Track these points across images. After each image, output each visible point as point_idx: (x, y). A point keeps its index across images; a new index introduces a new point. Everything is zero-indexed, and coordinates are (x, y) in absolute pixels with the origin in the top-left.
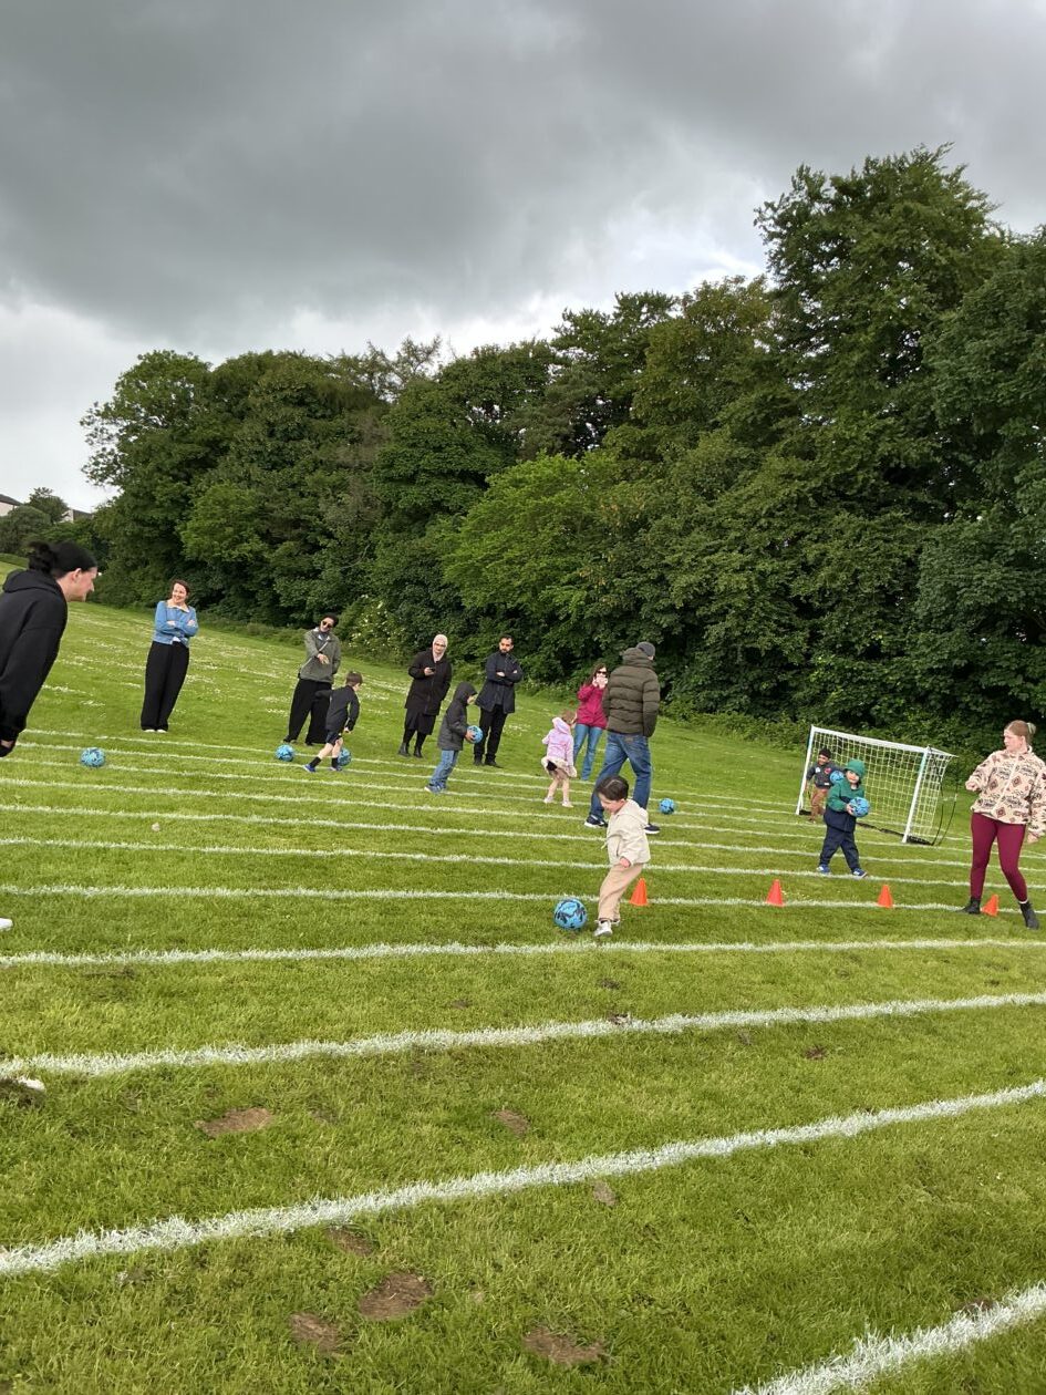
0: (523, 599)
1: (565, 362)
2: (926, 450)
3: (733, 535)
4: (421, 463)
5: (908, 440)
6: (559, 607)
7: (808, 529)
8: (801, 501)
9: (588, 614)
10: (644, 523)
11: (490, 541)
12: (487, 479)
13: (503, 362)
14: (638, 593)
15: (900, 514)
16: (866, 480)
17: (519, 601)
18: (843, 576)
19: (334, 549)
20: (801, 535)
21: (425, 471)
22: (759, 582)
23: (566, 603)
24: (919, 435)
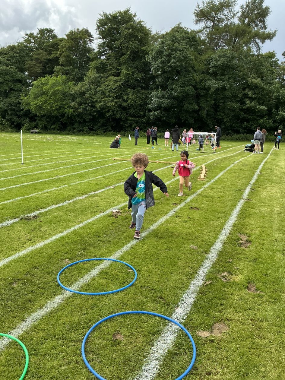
3: (107, 94)
6: (66, 113)
8: (120, 86)
9: (74, 114)
13: (18, 49)
18: (133, 101)
20: (122, 93)
24: (140, 73)
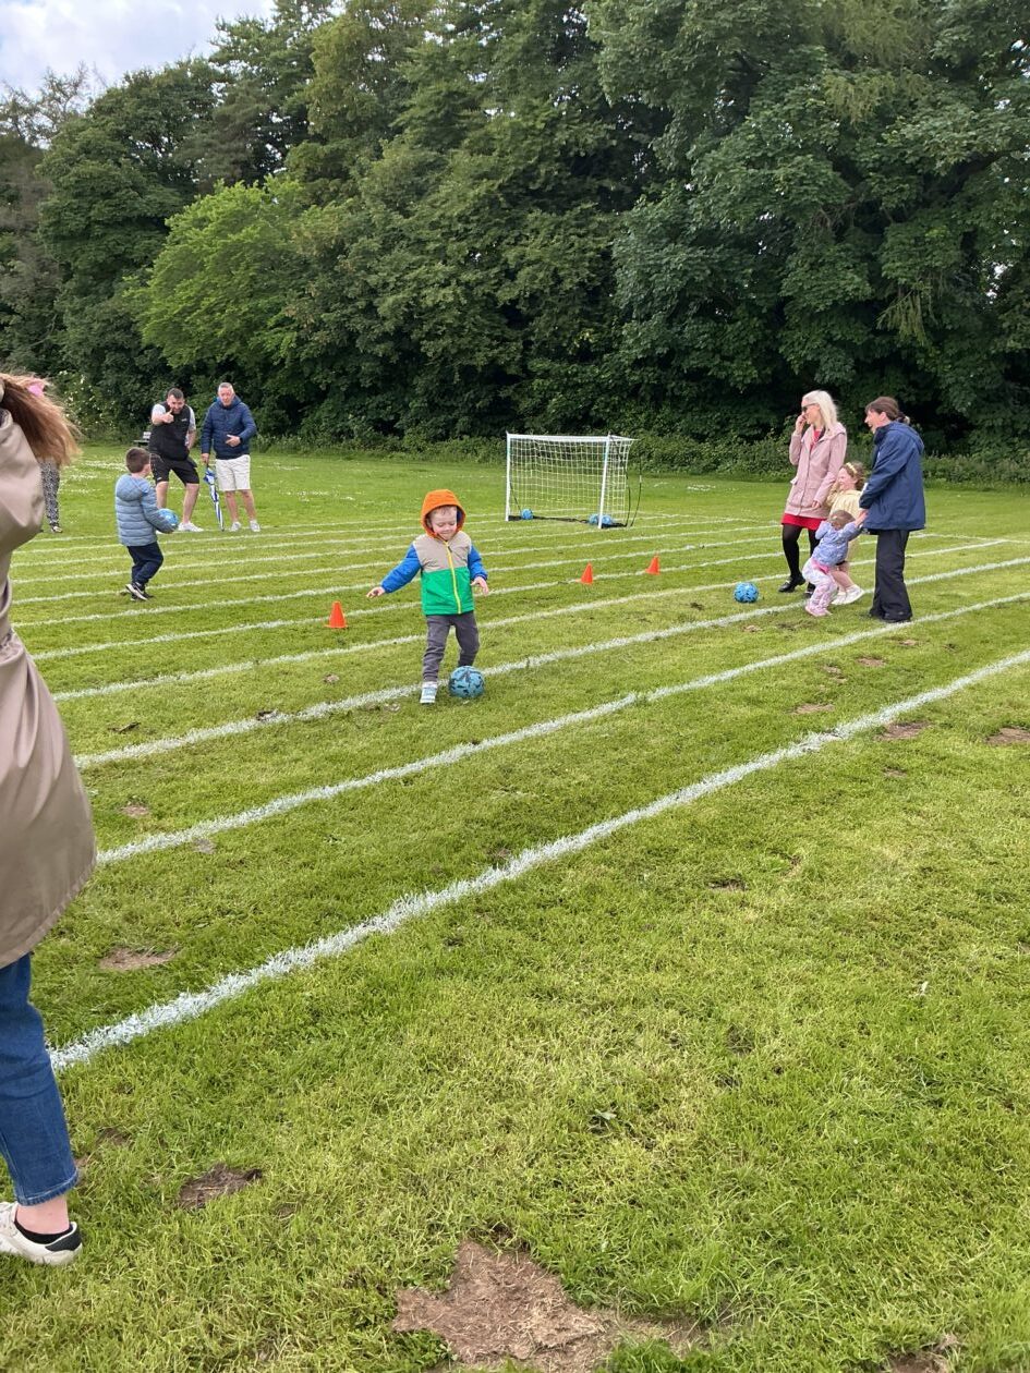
0: (232, 350)
1: (227, 78)
2: (602, 135)
4: (92, 213)
5: (584, 125)
6: (272, 353)
7: (505, 233)
8: (493, 202)
9: (303, 356)
10: (340, 249)
11: (184, 292)
12: (167, 222)
13: (159, 87)
14: (350, 325)
15: (589, 205)
16: (549, 173)
17: (228, 352)
18: (543, 276)
19: (17, 326)
21: (98, 222)
22: (467, 296)
23: (278, 347)
24: (594, 119)
